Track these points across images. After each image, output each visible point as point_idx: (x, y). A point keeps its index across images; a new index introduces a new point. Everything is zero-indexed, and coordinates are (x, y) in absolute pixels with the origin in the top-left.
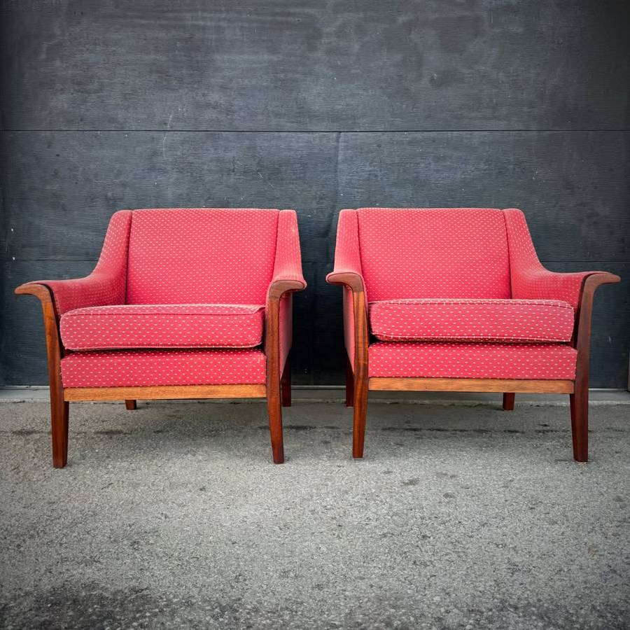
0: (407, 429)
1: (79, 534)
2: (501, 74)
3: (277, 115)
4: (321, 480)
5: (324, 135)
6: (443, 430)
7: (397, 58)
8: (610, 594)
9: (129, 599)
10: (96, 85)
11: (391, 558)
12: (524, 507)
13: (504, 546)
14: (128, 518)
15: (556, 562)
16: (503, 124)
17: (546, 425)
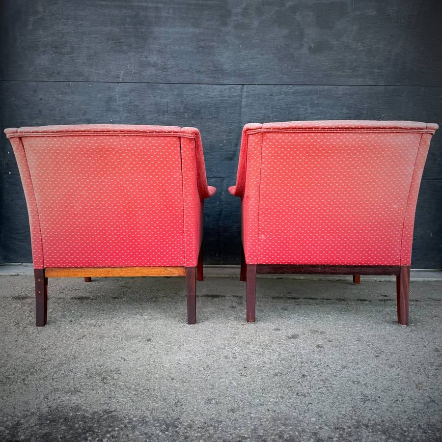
0: (289, 298)
1: (65, 371)
2: (359, 44)
3: (199, 72)
4: (231, 334)
5: (232, 87)
6: (314, 299)
7: (285, 32)
8: (431, 417)
9: (103, 418)
10: (68, 49)
11: (281, 390)
12: (372, 355)
13: (359, 383)
14: (99, 361)
15: (394, 395)
16: (360, 81)
17: (386, 296)
